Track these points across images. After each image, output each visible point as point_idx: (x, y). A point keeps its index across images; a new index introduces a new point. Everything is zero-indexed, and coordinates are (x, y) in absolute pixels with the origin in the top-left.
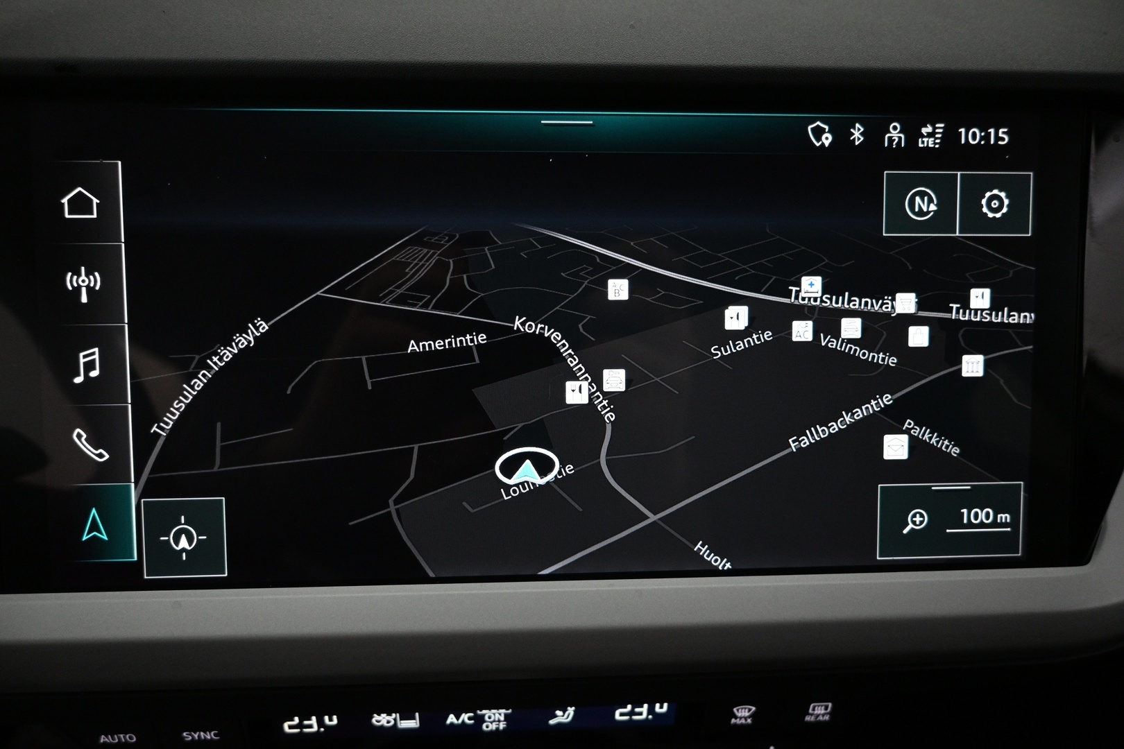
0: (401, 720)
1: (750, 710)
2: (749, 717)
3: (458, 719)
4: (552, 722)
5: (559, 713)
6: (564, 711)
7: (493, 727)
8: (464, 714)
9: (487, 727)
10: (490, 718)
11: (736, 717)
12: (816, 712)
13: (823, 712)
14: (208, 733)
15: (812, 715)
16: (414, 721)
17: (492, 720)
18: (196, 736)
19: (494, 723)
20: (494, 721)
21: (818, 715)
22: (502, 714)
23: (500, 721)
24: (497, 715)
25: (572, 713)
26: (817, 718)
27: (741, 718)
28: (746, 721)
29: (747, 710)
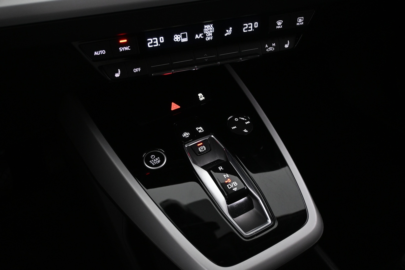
0: (182, 38)
1: (281, 22)
2: (281, 25)
3: (199, 36)
4: (226, 35)
5: (227, 31)
6: (229, 30)
7: (209, 39)
8: (200, 34)
9: (207, 39)
10: (208, 35)
11: (278, 26)
12: (299, 21)
13: (301, 21)
14: (127, 47)
15: (298, 22)
16: (186, 39)
17: (208, 36)
18: (123, 49)
19: (209, 37)
20: (209, 36)
21: (300, 22)
22: (211, 33)
23: (211, 36)
24: (210, 33)
25: (231, 30)
26: (300, 23)
27: (279, 26)
28: (280, 27)
29: (280, 22)
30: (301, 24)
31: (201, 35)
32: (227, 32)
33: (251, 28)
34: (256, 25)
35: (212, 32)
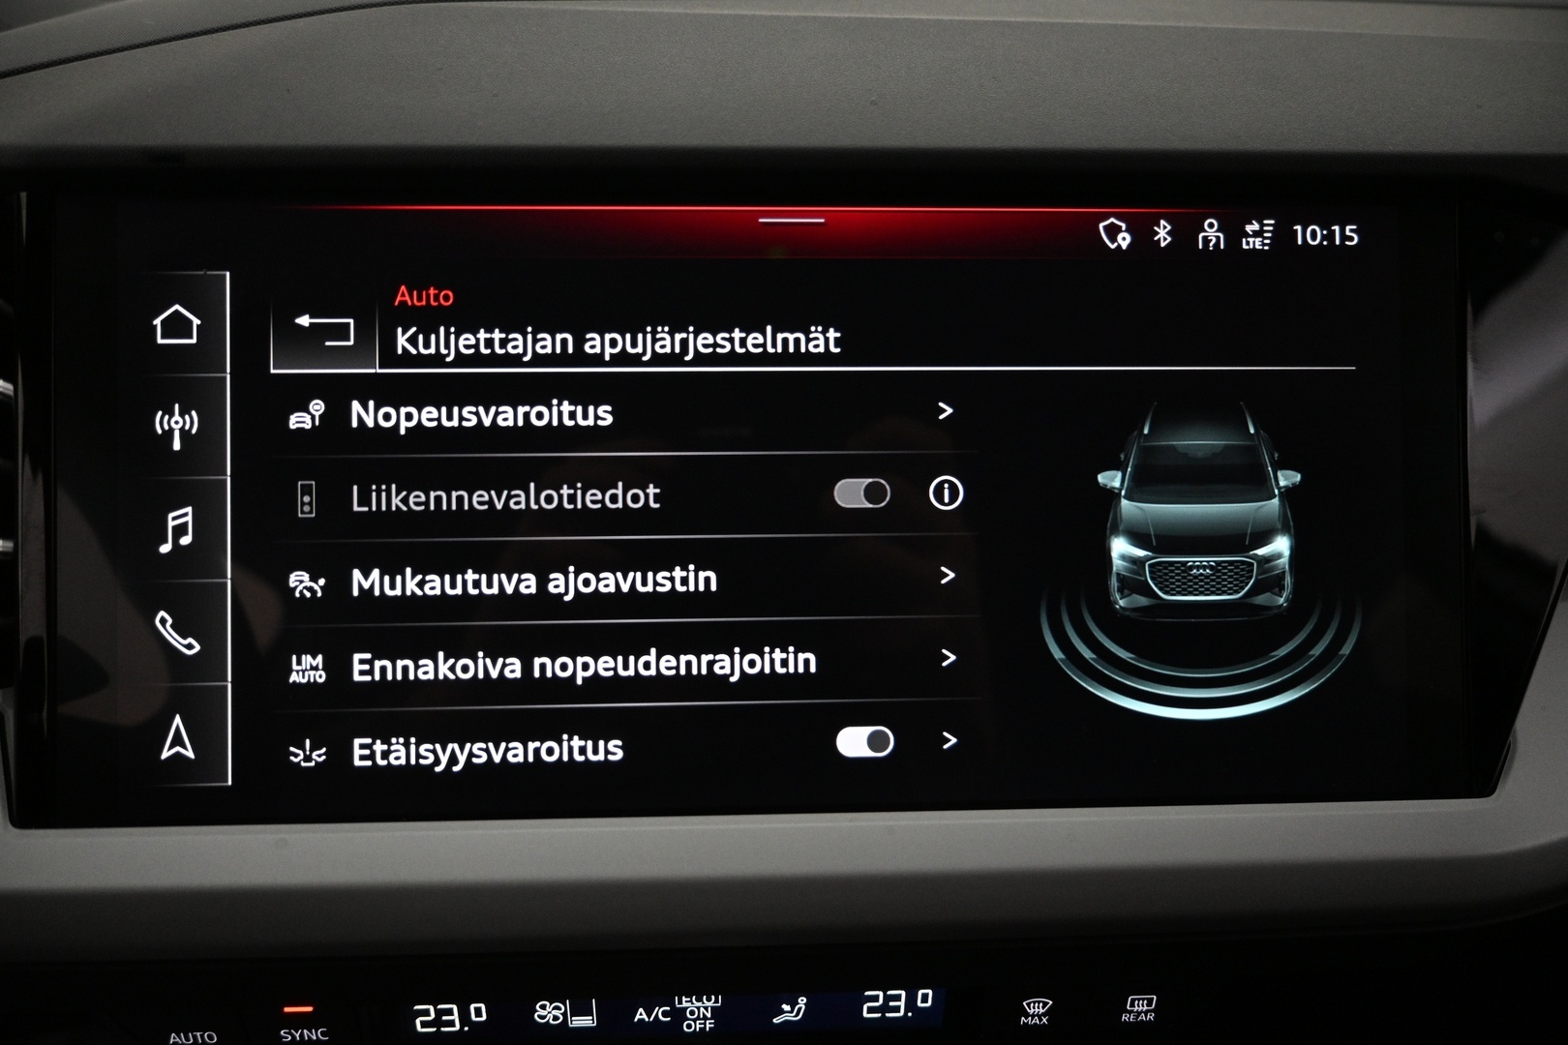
1: (1045, 1004)
2: (1044, 1015)
3: (649, 1015)
4: (777, 1020)
5: (786, 1007)
7: (697, 1027)
9: (689, 1027)
10: (692, 1013)
11: (1027, 1015)
13: (1146, 1008)
15: (1130, 1012)
17: (695, 1016)
18: (298, 1035)
19: (698, 1022)
20: (698, 1018)
21: (1139, 1013)
22: (706, 1008)
23: (705, 1018)
24: (702, 1009)
25: (804, 1007)
26: (1138, 1017)
27: (1033, 1016)
28: (1041, 1020)
29: (1041, 1005)
30: (1142, 1017)
31: (659, 1012)
32: (783, 1012)
33: (899, 1007)
34: (925, 998)
35: (712, 1007)
